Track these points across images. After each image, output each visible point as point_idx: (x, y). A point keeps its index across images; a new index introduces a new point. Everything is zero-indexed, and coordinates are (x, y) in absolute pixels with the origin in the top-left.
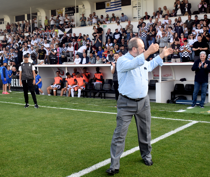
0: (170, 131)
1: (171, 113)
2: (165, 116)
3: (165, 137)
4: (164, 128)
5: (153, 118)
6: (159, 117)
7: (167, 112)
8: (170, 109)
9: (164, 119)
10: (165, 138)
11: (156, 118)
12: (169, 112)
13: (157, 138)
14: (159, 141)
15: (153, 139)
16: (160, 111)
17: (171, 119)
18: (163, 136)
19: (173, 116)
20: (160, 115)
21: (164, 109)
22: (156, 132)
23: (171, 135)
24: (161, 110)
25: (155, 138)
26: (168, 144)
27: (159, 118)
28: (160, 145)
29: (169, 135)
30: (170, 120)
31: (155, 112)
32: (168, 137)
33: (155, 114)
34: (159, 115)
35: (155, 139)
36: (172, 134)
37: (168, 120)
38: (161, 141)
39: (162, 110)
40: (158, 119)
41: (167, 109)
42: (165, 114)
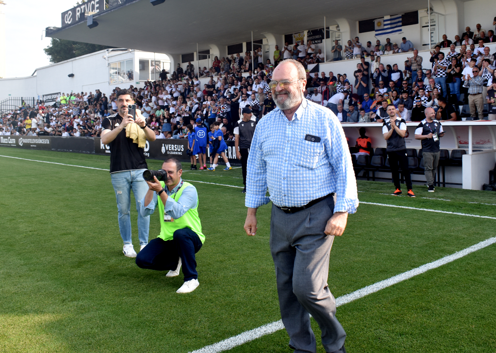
0: (488, 238)
1: (489, 206)
2: (479, 212)
3: (479, 248)
4: (478, 233)
5: (458, 215)
6: (469, 213)
7: (482, 205)
8: (487, 200)
9: (478, 218)
10: (479, 250)
11: (464, 214)
12: (486, 206)
13: (465, 250)
14: (469, 255)
15: (458, 251)
16: (471, 203)
17: (490, 218)
18: (475, 246)
19: (493, 213)
20: (471, 210)
21: (477, 200)
22: (464, 238)
23: (489, 244)
24: (472, 201)
25: (462, 249)
26: (485, 260)
27: (469, 215)
28: (470, 262)
29: (487, 245)
30: (487, 218)
31: (461, 205)
32: (484, 248)
33: (462, 208)
34: (468, 210)
35: (461, 252)
36: (492, 243)
37: (484, 218)
38: (473, 255)
39: (474, 201)
40: (466, 216)
41: (483, 200)
42: (478, 208)
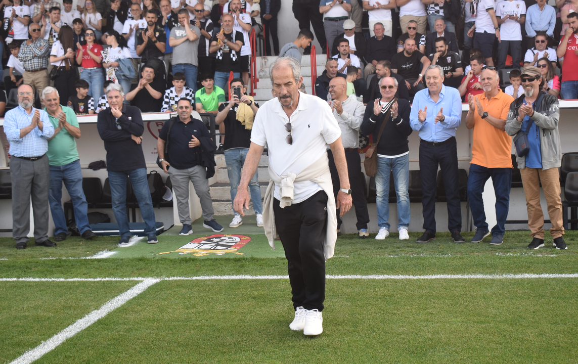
0: (88, 313)
1: (77, 261)
2: (62, 273)
3: (79, 330)
4: (70, 307)
5: (29, 282)
6: (46, 276)
7: (65, 261)
8: (69, 251)
9: (62, 282)
10: (79, 333)
11: (37, 280)
12: (69, 261)
13: (56, 336)
14: (64, 343)
15: (45, 340)
16: (43, 259)
17: (84, 280)
18: (71, 327)
19: (85, 272)
20: (48, 271)
21: (53, 255)
22: (49, 318)
23: (92, 322)
24: (45, 257)
25: (50, 336)
26: (93, 348)
27: (46, 279)
28: (69, 354)
29: (89, 324)
30: (78, 282)
31: (28, 265)
32: (86, 330)
33: (31, 269)
34: (42, 272)
35: (51, 340)
36: (96, 319)
37: (74, 282)
38: (70, 343)
39: (48, 256)
40: (43, 282)
41: (62, 252)
42: (59, 267)
